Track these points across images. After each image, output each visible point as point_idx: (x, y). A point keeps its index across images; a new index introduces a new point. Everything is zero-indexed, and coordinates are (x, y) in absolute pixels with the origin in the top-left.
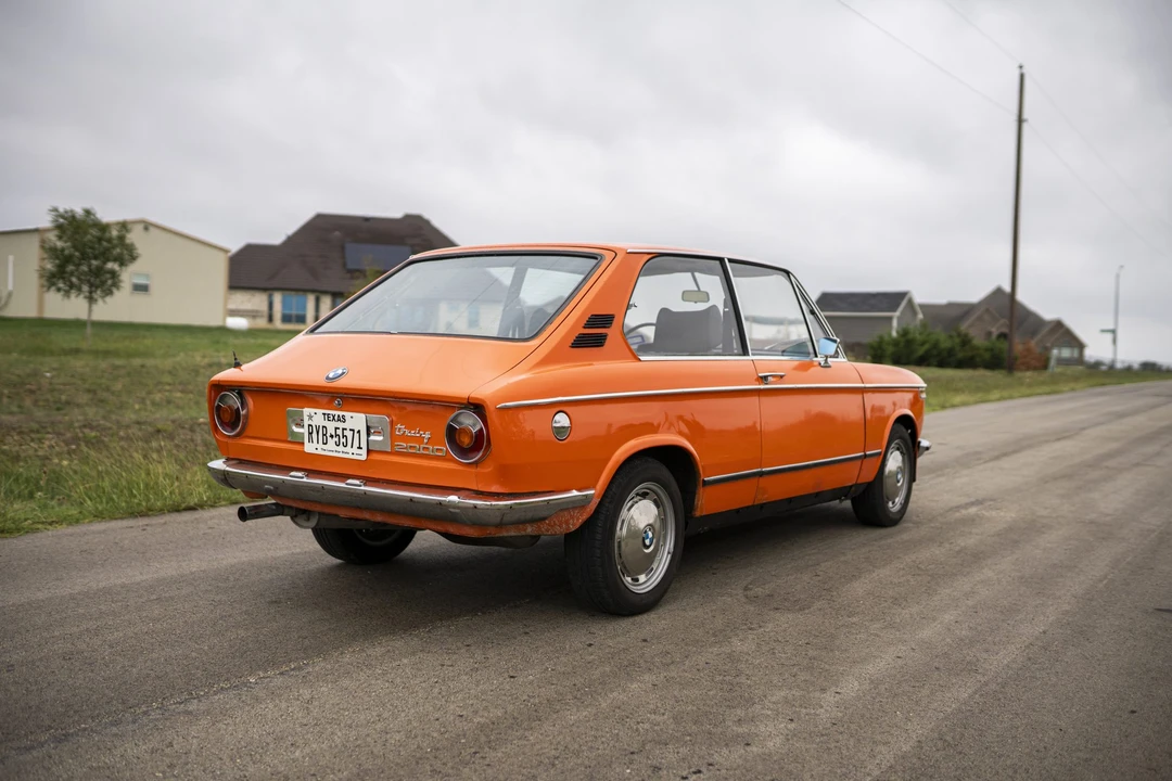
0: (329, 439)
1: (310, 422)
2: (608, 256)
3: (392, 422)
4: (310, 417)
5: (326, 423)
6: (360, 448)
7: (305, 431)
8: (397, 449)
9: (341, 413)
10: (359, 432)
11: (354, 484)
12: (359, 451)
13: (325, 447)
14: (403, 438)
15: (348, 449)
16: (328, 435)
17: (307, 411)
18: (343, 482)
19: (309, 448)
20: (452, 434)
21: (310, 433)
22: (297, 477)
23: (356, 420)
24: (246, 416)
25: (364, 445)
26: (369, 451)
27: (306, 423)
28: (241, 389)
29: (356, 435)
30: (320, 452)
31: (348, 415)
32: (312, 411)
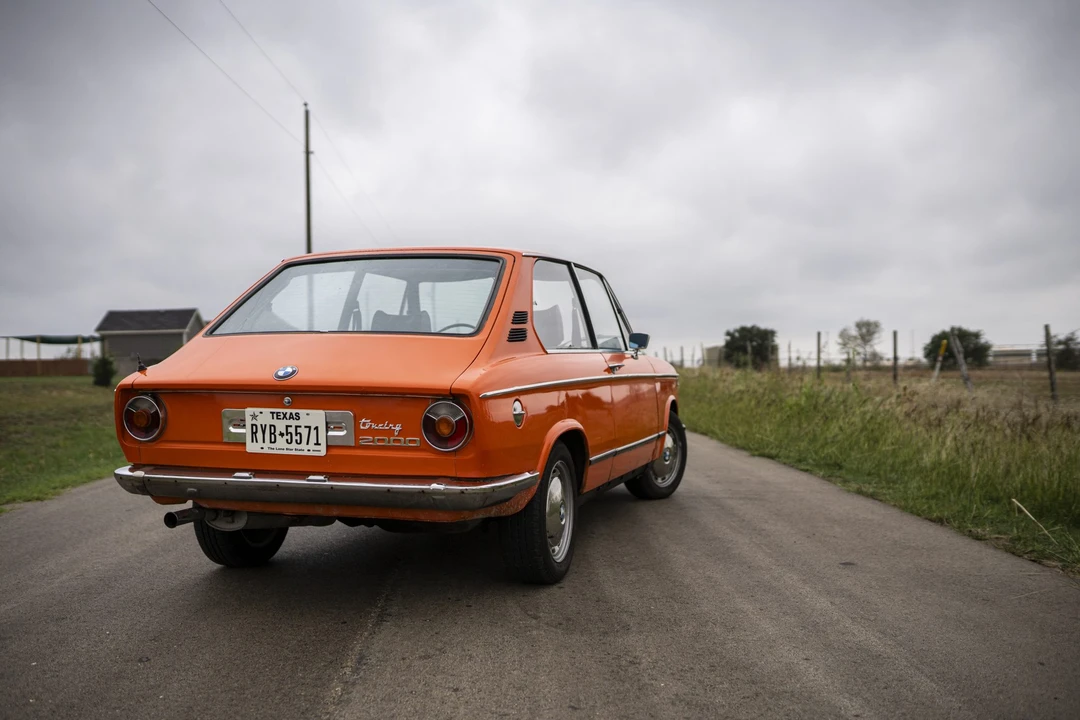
0: (278, 437)
1: (254, 422)
2: (509, 260)
3: (355, 416)
4: (254, 417)
5: (275, 422)
6: (317, 444)
7: (247, 431)
8: (362, 442)
9: (294, 411)
10: (316, 428)
11: (317, 480)
12: (317, 448)
13: (272, 446)
14: (370, 431)
15: (303, 445)
16: (277, 433)
17: (249, 411)
18: (304, 479)
19: (252, 447)
20: (429, 426)
21: (254, 434)
22: (242, 477)
23: (315, 417)
24: (166, 420)
25: (322, 440)
26: (328, 447)
27: (249, 422)
28: (156, 391)
29: (313, 432)
30: (266, 451)
31: (302, 412)
32: (257, 410)
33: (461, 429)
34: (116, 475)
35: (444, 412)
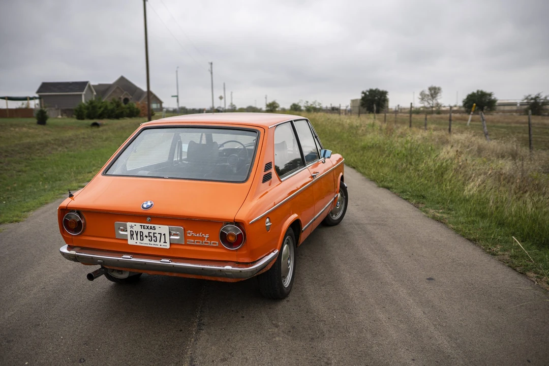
0: (145, 238)
1: (132, 229)
2: (262, 131)
3: (184, 229)
4: (132, 227)
5: (143, 230)
6: (165, 242)
7: (128, 233)
8: (188, 243)
9: (152, 225)
10: (164, 234)
11: (166, 261)
12: (165, 244)
13: (142, 242)
14: (192, 237)
15: (158, 243)
16: (144, 236)
17: (129, 224)
18: (159, 260)
19: (130, 242)
20: (224, 237)
21: (132, 235)
22: (127, 258)
23: (164, 229)
24: (85, 223)
25: (168, 240)
26: (171, 244)
27: (129, 229)
28: (80, 211)
29: (163, 237)
30: (138, 244)
31: (157, 226)
32: (133, 224)
33: (240, 240)
34: (61, 252)
35: (232, 230)
